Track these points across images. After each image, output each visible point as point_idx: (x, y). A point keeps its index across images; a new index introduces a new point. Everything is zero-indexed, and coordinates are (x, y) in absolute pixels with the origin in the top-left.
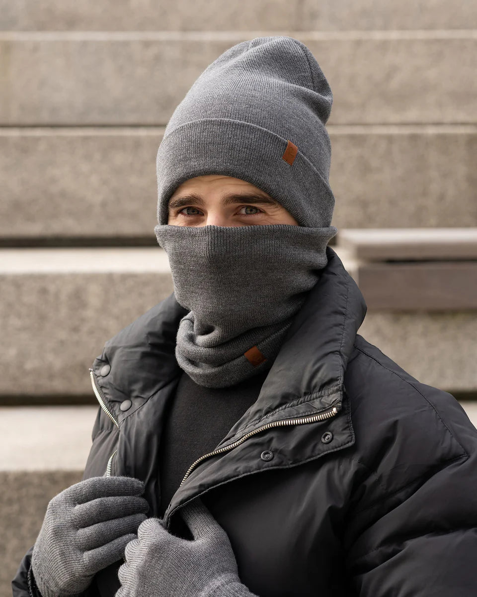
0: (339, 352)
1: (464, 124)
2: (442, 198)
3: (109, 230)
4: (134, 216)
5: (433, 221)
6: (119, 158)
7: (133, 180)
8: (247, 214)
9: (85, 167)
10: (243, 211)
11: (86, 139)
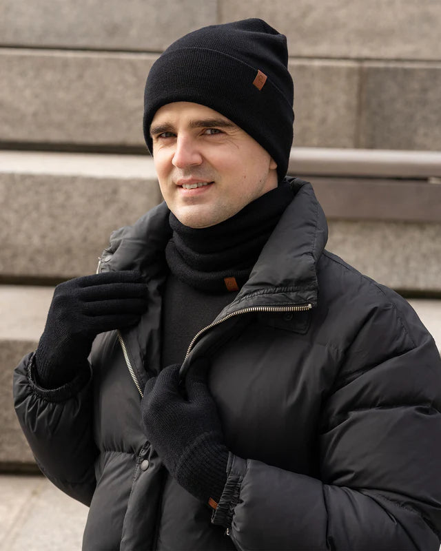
0: (312, 254)
1: (346, 58)
2: (323, 121)
3: (38, 137)
4: (60, 126)
5: (315, 141)
6: (49, 76)
7: (61, 95)
8: (212, 134)
9: (20, 82)
10: (209, 132)
11: (22, 58)
